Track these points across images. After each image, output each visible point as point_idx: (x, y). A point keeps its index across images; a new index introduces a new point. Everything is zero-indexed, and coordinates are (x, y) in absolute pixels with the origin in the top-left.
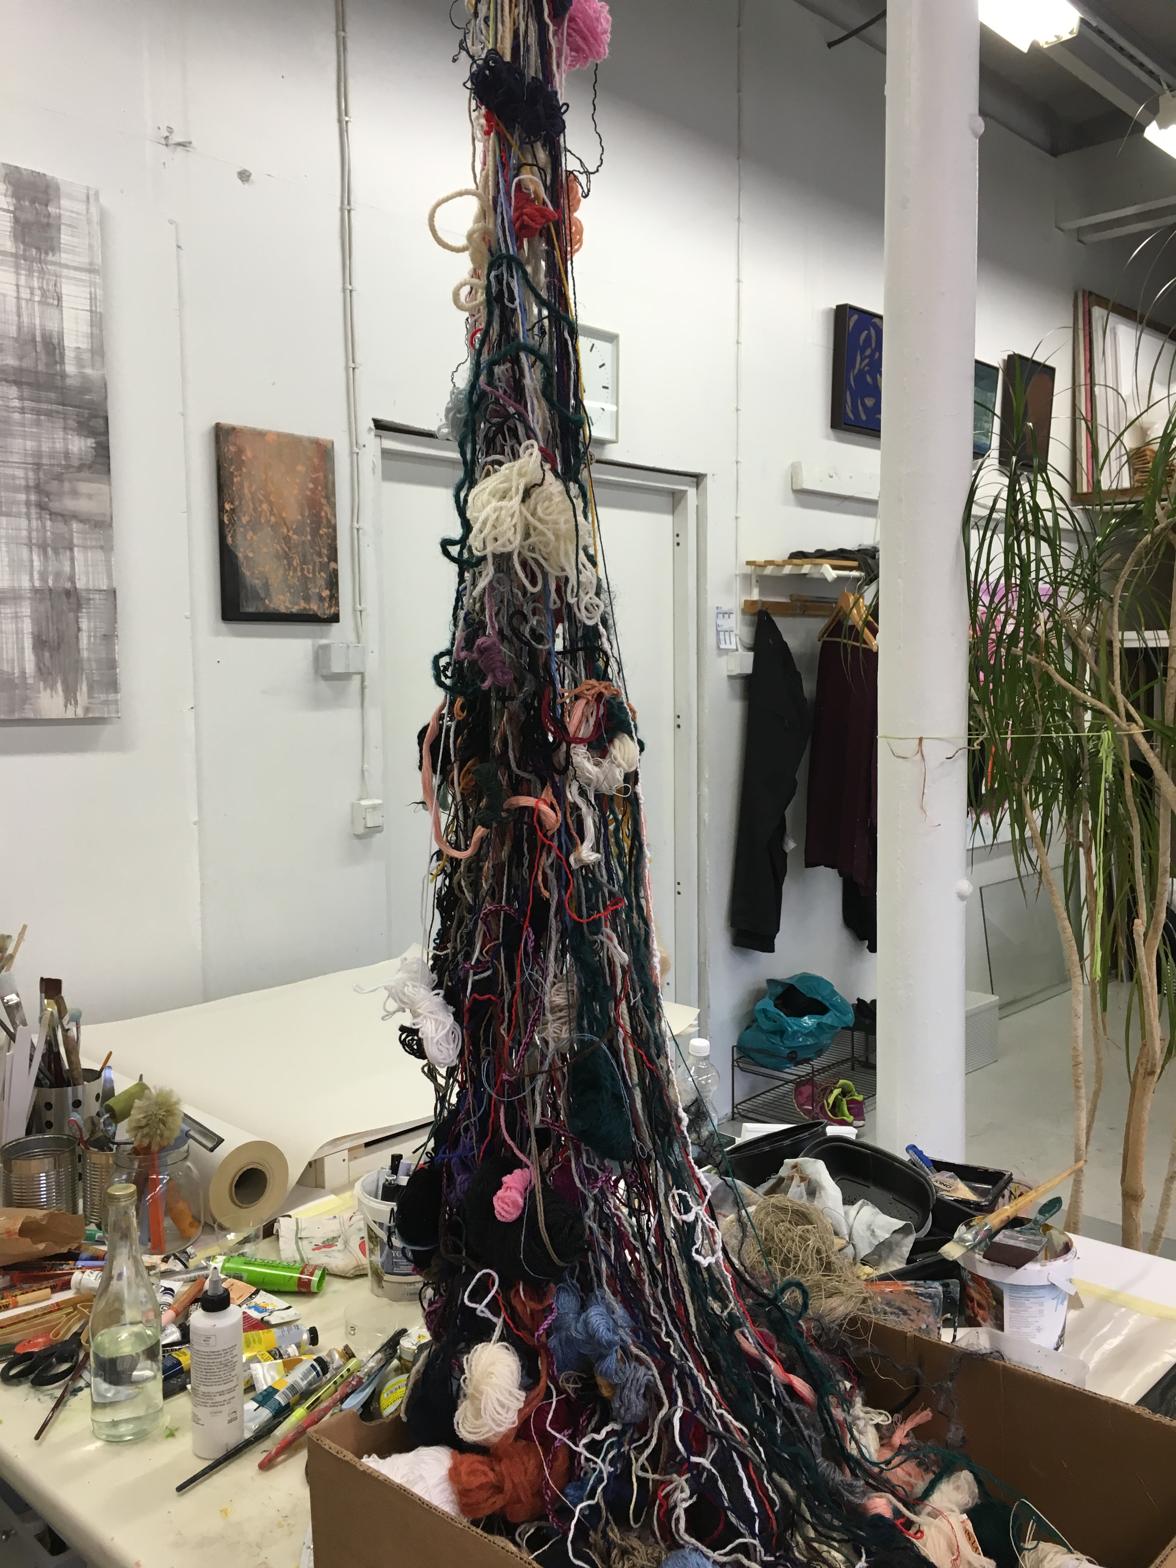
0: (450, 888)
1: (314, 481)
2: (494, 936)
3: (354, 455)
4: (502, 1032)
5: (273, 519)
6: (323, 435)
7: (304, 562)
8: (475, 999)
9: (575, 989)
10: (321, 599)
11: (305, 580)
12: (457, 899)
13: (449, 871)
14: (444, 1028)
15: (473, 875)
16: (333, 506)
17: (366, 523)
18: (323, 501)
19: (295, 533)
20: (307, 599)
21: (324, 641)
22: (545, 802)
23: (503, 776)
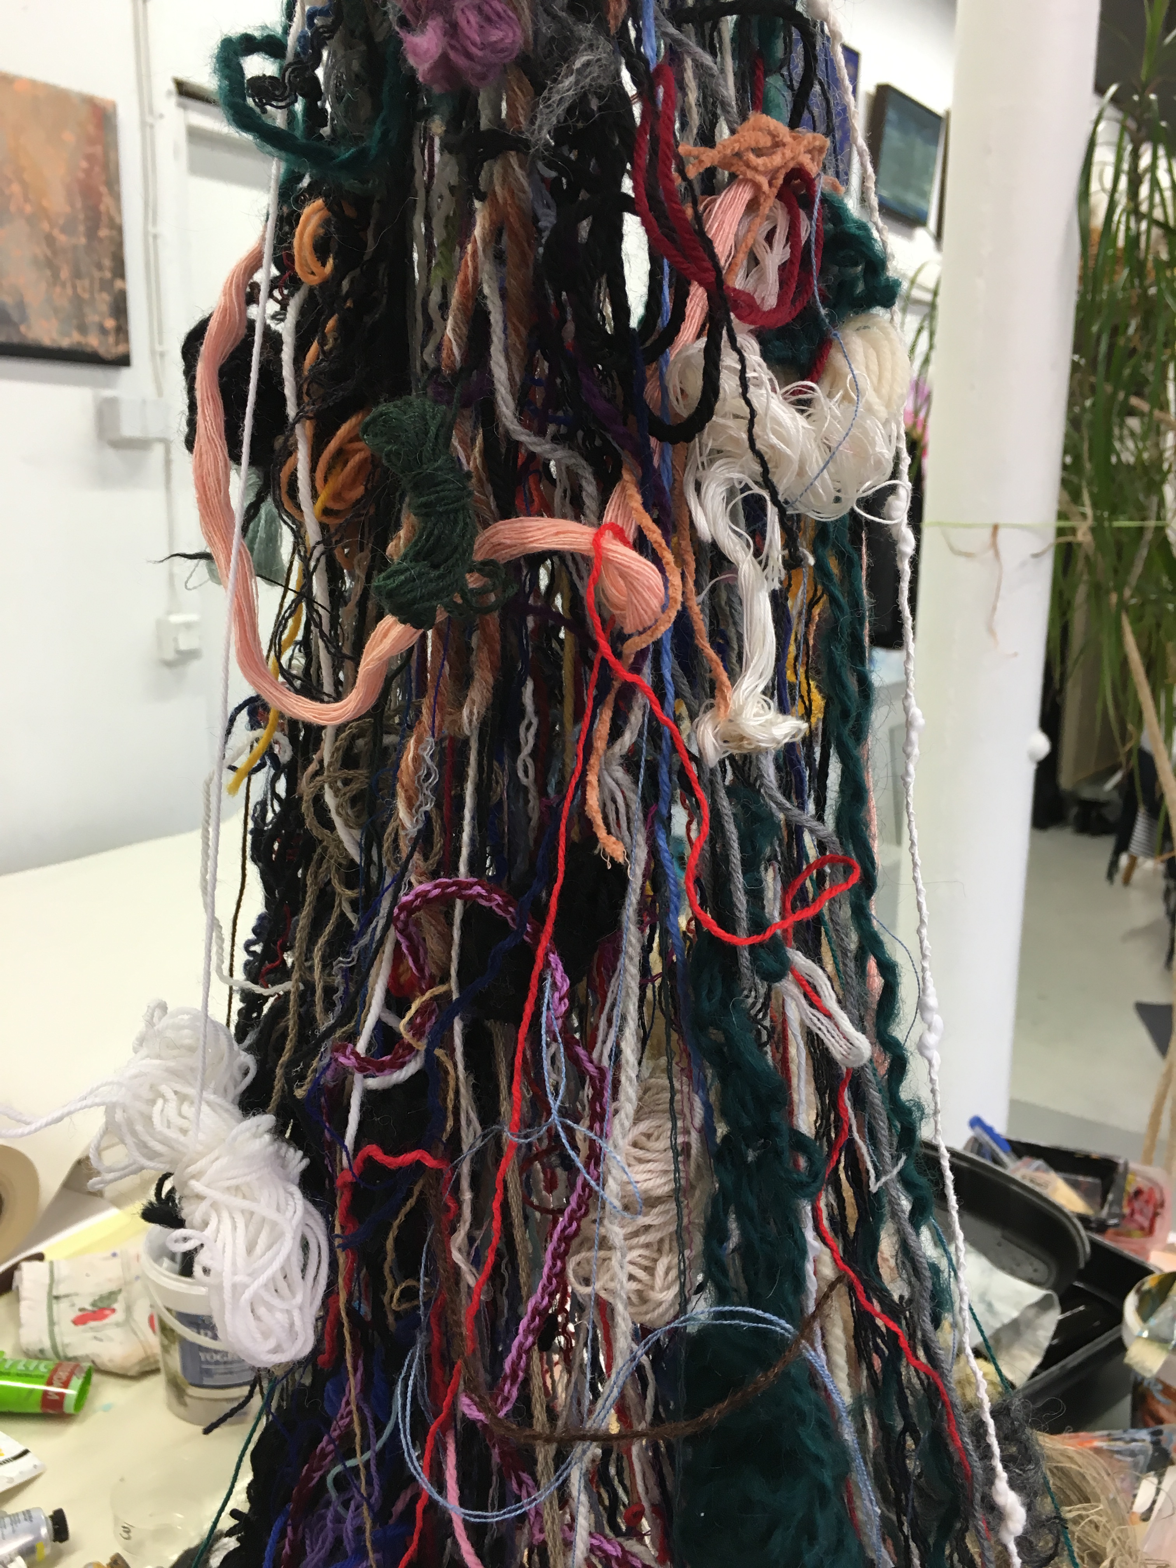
0: (290, 804)
1: (90, 158)
2: (430, 969)
3: (147, 127)
4: (457, 1257)
5: (28, 209)
6: (102, 91)
7: (77, 274)
8: (369, 1161)
9: (694, 1138)
10: (103, 331)
11: (78, 302)
12: (311, 843)
13: (285, 754)
14: (276, 1238)
15: (361, 775)
16: (117, 197)
17: (166, 228)
18: (103, 189)
19: (63, 230)
20: (83, 329)
21: (108, 393)
22: (619, 534)
23: (468, 446)
